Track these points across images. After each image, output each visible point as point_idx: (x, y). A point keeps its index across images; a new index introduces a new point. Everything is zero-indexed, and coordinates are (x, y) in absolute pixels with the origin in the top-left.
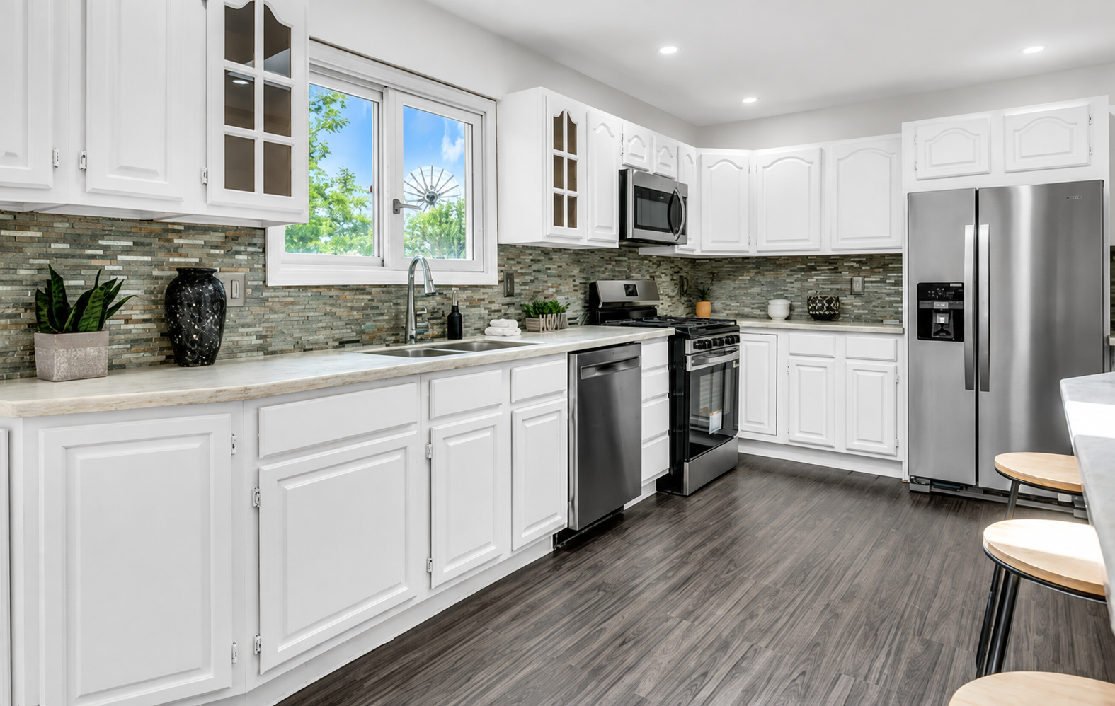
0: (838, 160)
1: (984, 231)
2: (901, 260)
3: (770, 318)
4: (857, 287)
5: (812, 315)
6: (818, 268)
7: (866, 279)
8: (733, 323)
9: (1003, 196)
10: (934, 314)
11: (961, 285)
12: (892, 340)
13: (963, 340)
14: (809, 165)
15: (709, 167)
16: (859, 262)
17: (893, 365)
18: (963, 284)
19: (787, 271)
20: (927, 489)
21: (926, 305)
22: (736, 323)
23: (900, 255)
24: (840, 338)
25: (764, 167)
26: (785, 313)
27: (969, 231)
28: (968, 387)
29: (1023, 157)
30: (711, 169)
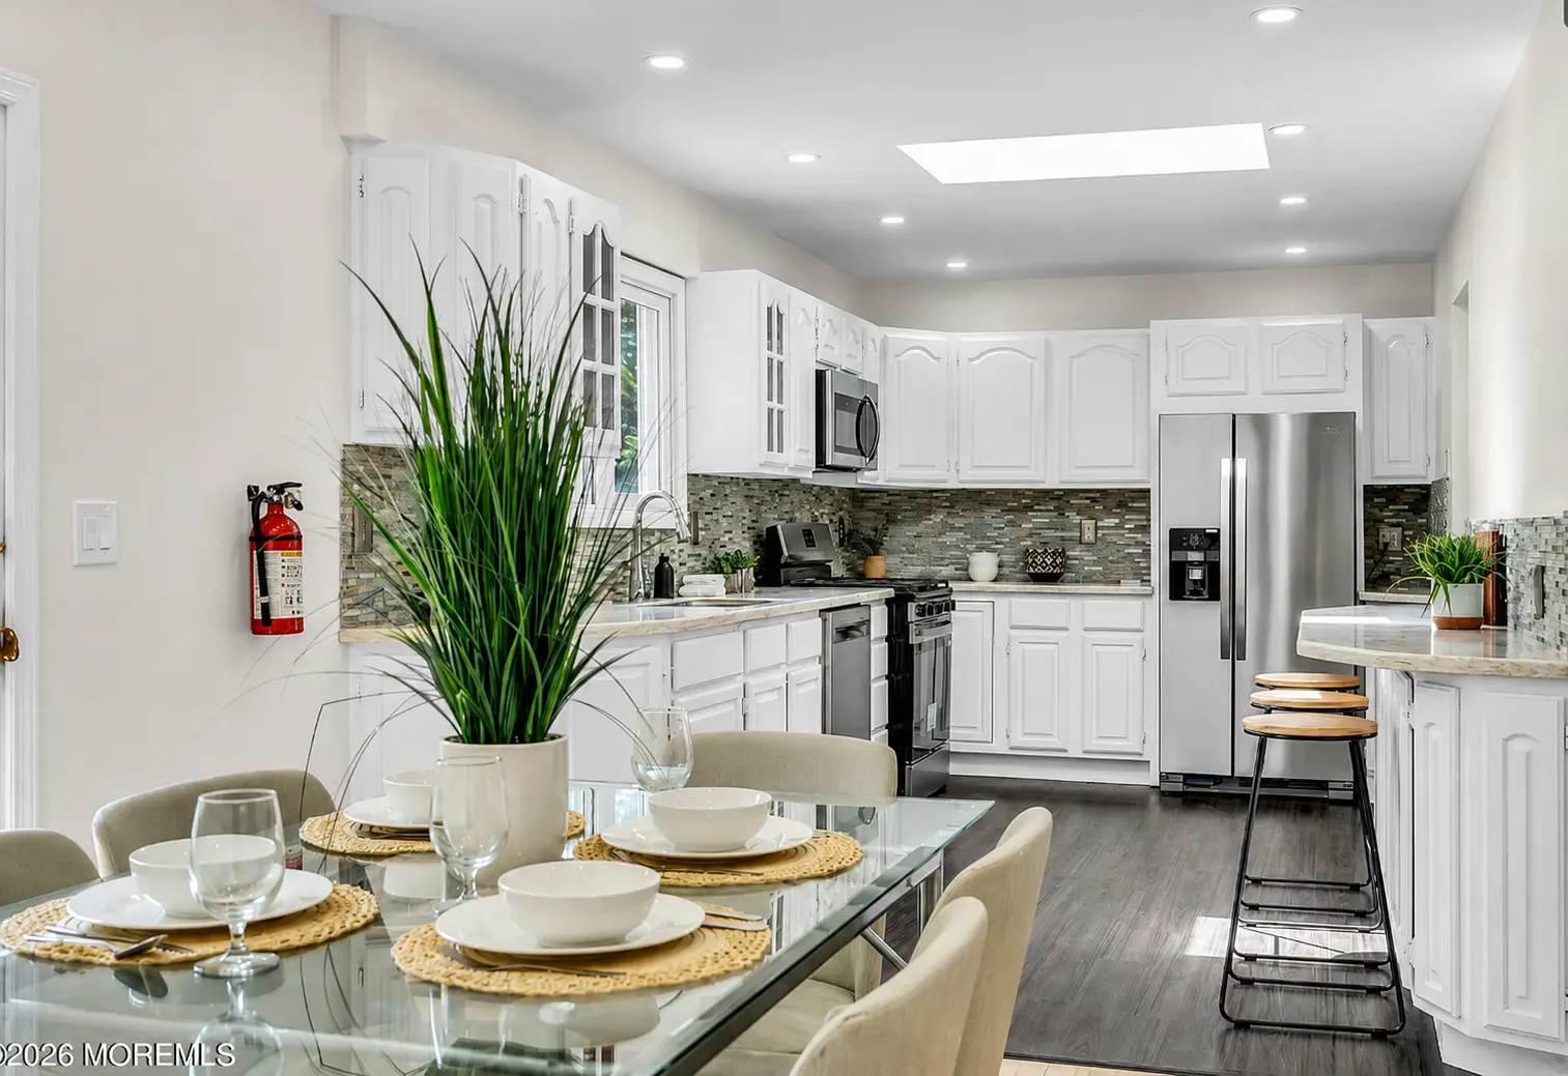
0: (1071, 357)
1: (1241, 464)
2: (1150, 498)
3: (971, 580)
4: (1089, 536)
5: (1030, 574)
6: (1036, 507)
7: (1100, 524)
8: (944, 585)
9: (1262, 424)
10: (1188, 567)
11: (1216, 531)
12: (1137, 603)
13: (1219, 600)
14: (1031, 361)
15: (896, 356)
16: (1093, 500)
17: (1138, 636)
18: (1219, 530)
19: (993, 511)
20: (1180, 787)
21: (1179, 556)
22: (947, 585)
23: (1148, 491)
24: (1075, 603)
25: (970, 360)
26: (993, 571)
27: (1226, 463)
28: (1224, 656)
29: (1281, 377)
30: (898, 358)
